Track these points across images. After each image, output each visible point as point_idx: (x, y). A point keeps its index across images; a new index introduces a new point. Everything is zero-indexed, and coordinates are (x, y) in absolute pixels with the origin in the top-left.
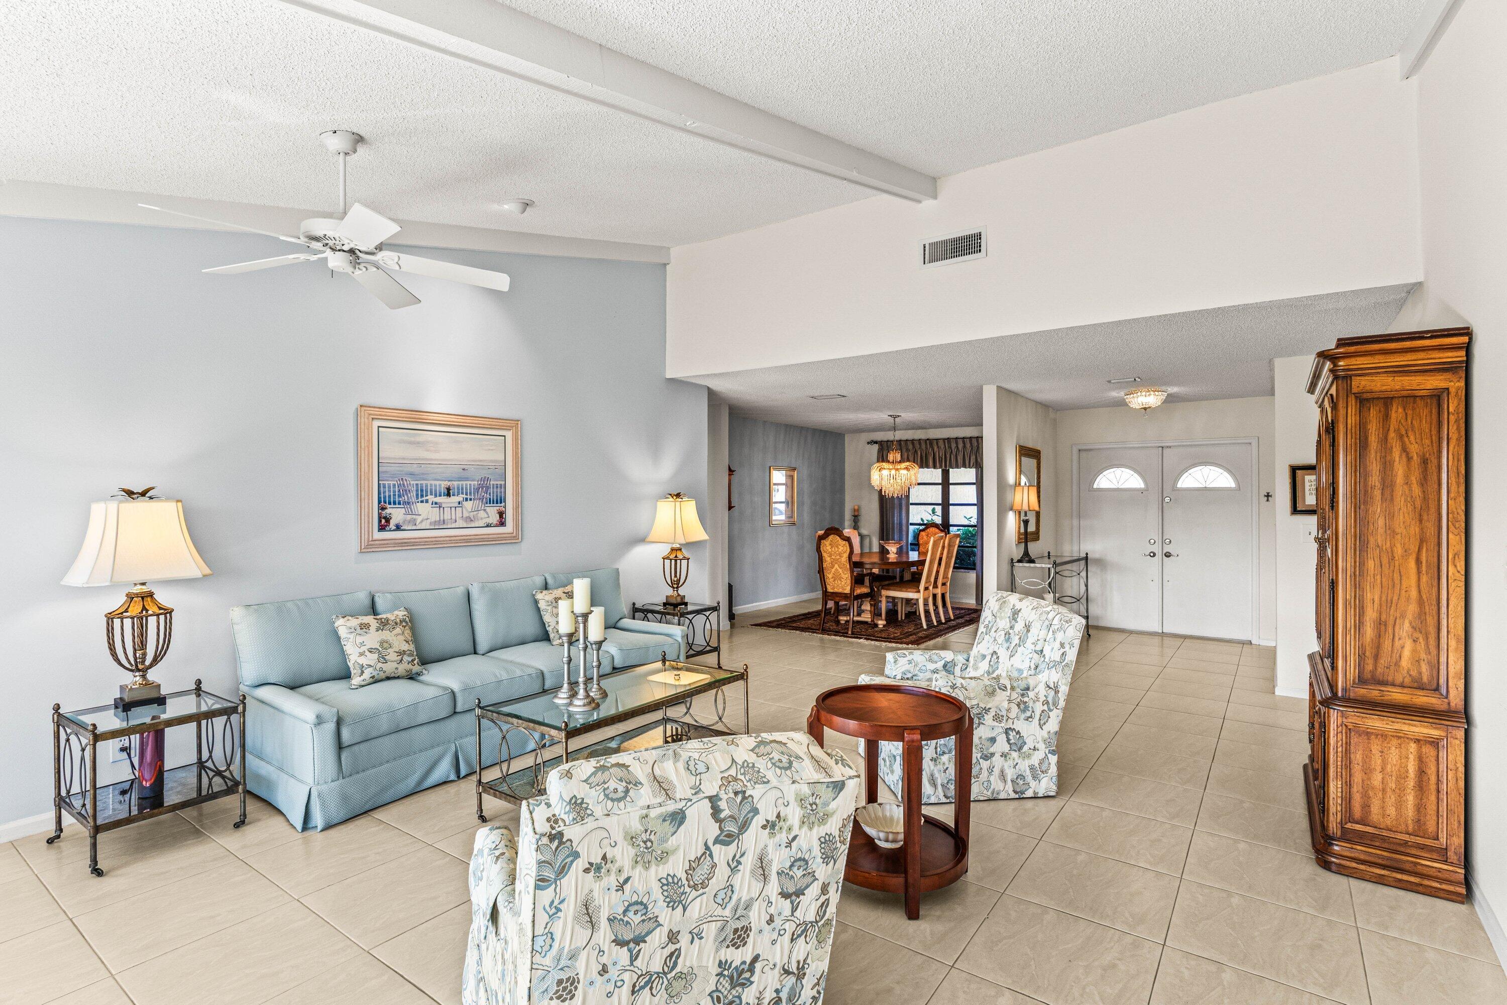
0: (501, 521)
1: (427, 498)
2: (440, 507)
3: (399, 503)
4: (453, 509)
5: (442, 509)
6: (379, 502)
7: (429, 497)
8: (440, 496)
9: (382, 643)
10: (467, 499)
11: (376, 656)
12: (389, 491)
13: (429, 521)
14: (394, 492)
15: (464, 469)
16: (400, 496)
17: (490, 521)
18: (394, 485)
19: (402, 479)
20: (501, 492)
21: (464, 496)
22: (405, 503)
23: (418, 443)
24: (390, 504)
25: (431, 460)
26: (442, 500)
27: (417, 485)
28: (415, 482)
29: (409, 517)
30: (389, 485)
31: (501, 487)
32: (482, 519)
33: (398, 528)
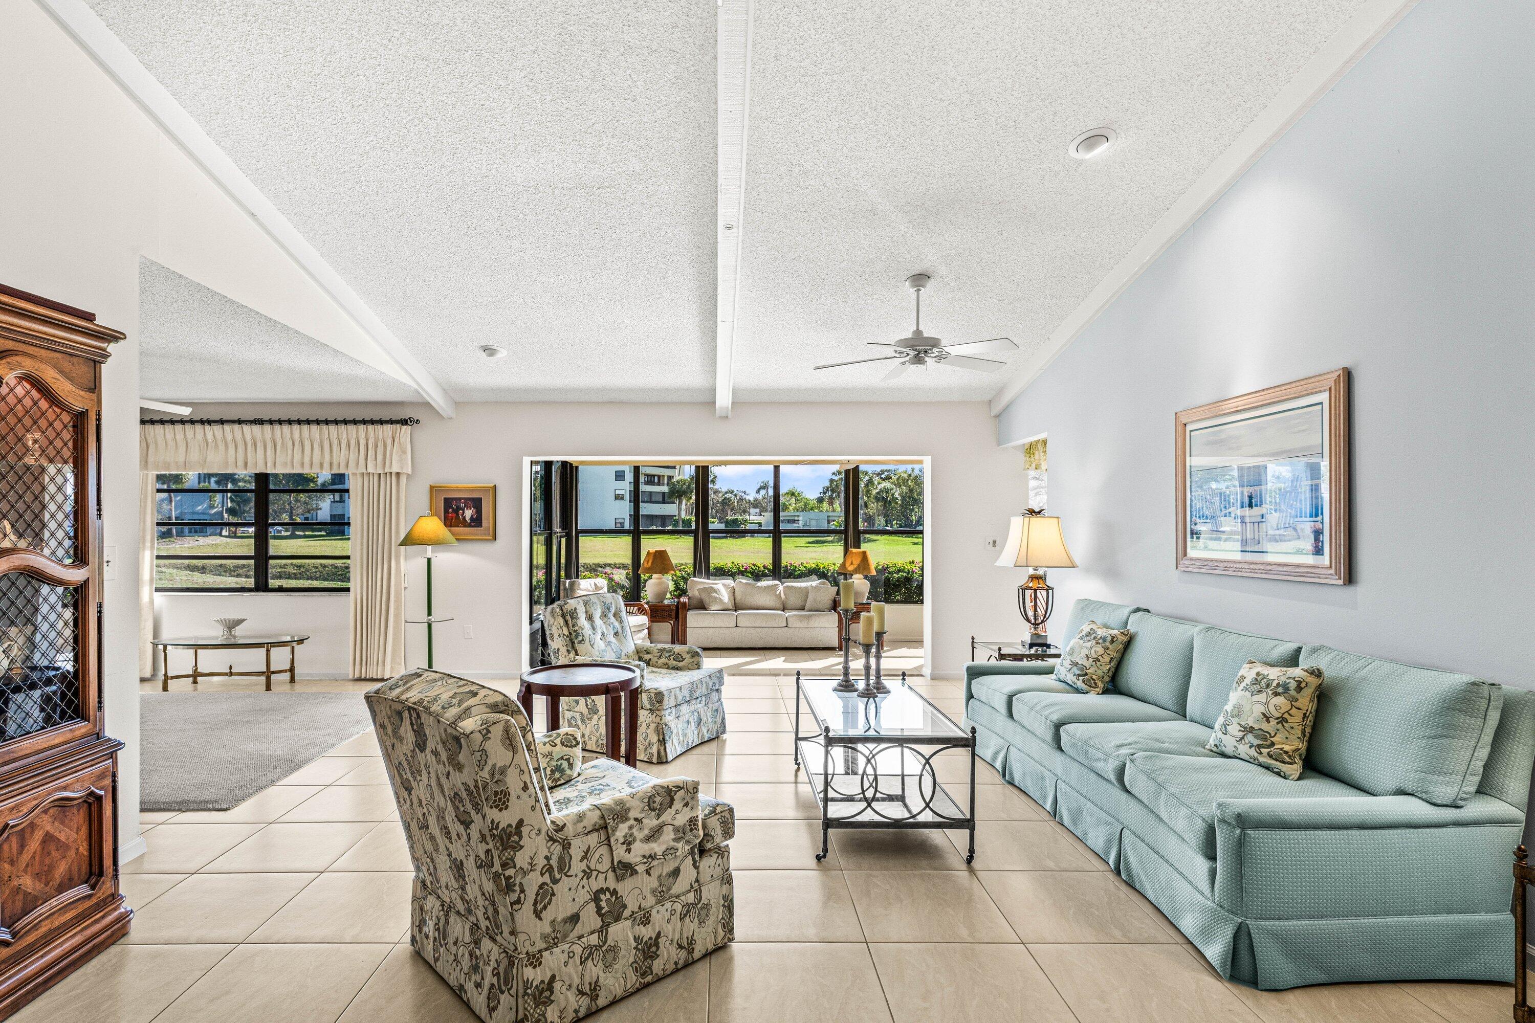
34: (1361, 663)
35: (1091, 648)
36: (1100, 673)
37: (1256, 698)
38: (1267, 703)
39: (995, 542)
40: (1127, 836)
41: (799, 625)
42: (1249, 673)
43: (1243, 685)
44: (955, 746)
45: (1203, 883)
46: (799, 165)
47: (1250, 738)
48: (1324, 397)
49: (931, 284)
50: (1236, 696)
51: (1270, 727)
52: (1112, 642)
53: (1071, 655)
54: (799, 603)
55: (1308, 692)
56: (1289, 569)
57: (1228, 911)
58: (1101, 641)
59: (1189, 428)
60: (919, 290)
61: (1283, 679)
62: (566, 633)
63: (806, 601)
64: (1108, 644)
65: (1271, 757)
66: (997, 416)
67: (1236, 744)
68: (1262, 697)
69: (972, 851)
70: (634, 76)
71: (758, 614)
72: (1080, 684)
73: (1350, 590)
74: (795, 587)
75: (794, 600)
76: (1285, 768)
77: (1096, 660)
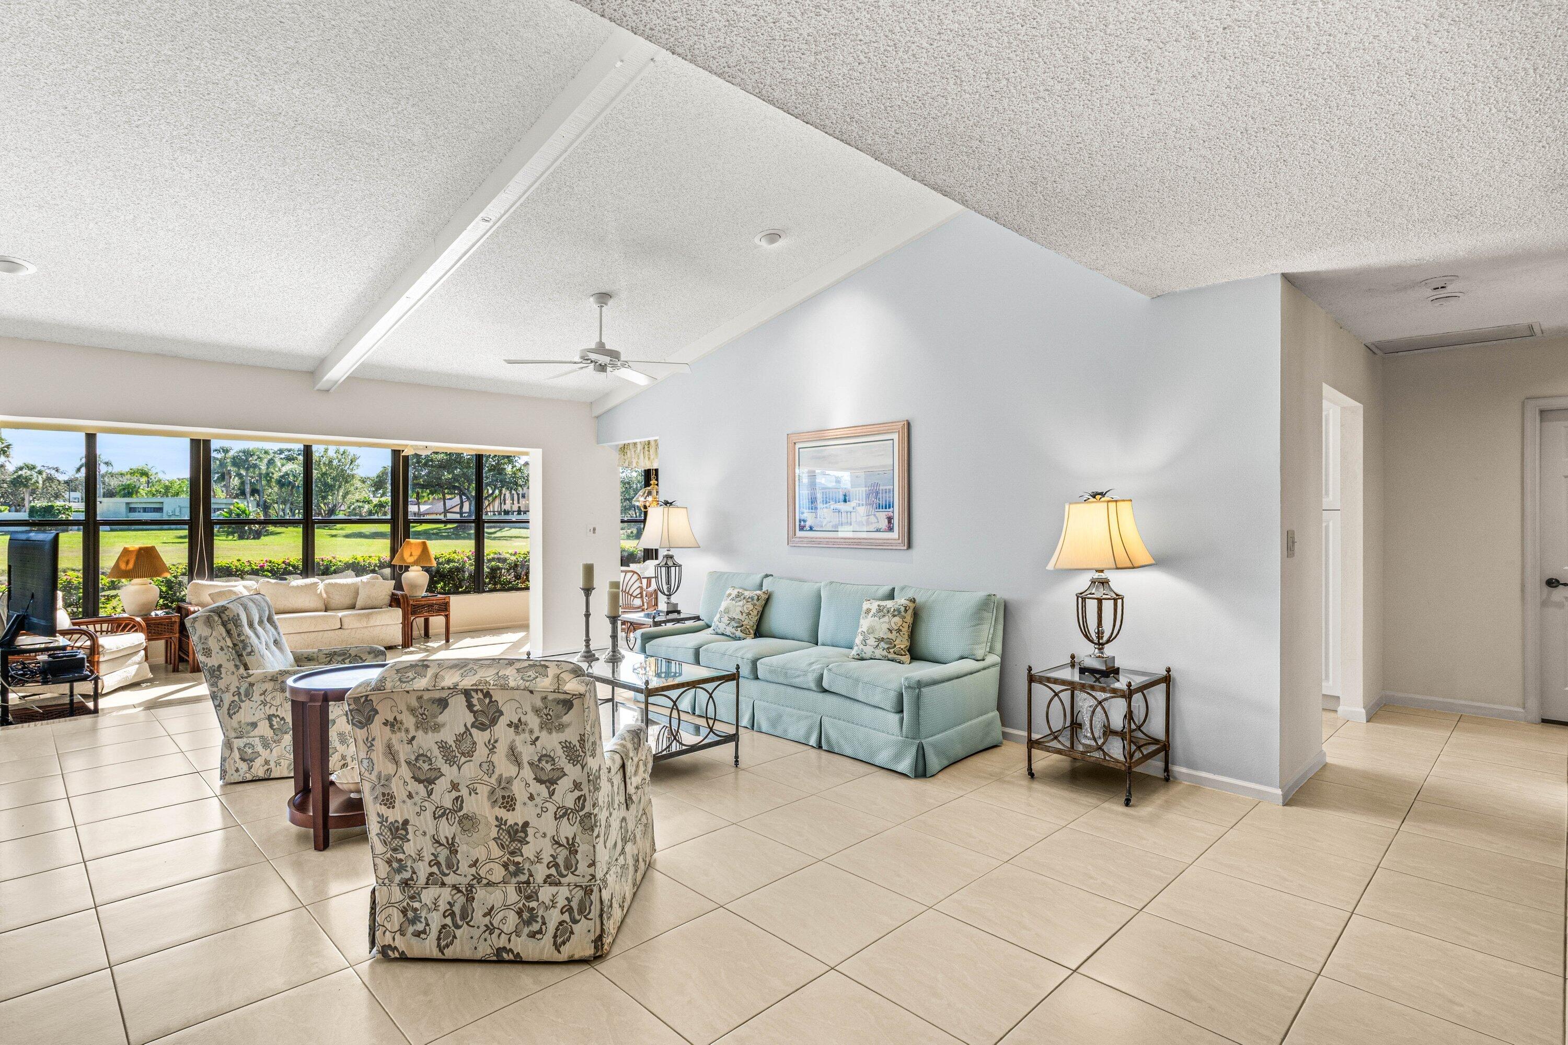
0: (889, 527)
2: (839, 512)
4: (849, 514)
5: (840, 514)
8: (839, 501)
10: (859, 505)
15: (857, 477)
17: (879, 525)
20: (889, 497)
21: (857, 502)
23: (824, 457)
24: (805, 508)
26: (841, 505)
31: (889, 492)
32: (872, 523)
33: (811, 529)
34: (930, 592)
35: (743, 606)
36: (751, 623)
37: (882, 620)
38: (890, 622)
39: (594, 529)
40: (826, 721)
41: (357, 625)
42: (874, 606)
43: (871, 614)
44: (727, 681)
45: (896, 729)
46: (570, 187)
47: (882, 645)
48: (895, 436)
49: (611, 302)
50: (865, 624)
51: (893, 636)
52: (758, 599)
53: (728, 613)
54: (347, 601)
55: (910, 612)
56: (872, 541)
57: (911, 738)
58: (750, 600)
59: (798, 446)
60: (602, 306)
61: (896, 606)
62: (230, 643)
63: (356, 598)
64: (755, 601)
65: (895, 653)
66: (597, 417)
67: (873, 650)
68: (886, 619)
69: (737, 757)
70: (479, 70)
71: (301, 618)
72: (739, 634)
73: (910, 551)
74: (340, 584)
75: (339, 599)
76: (902, 658)
77: (749, 614)
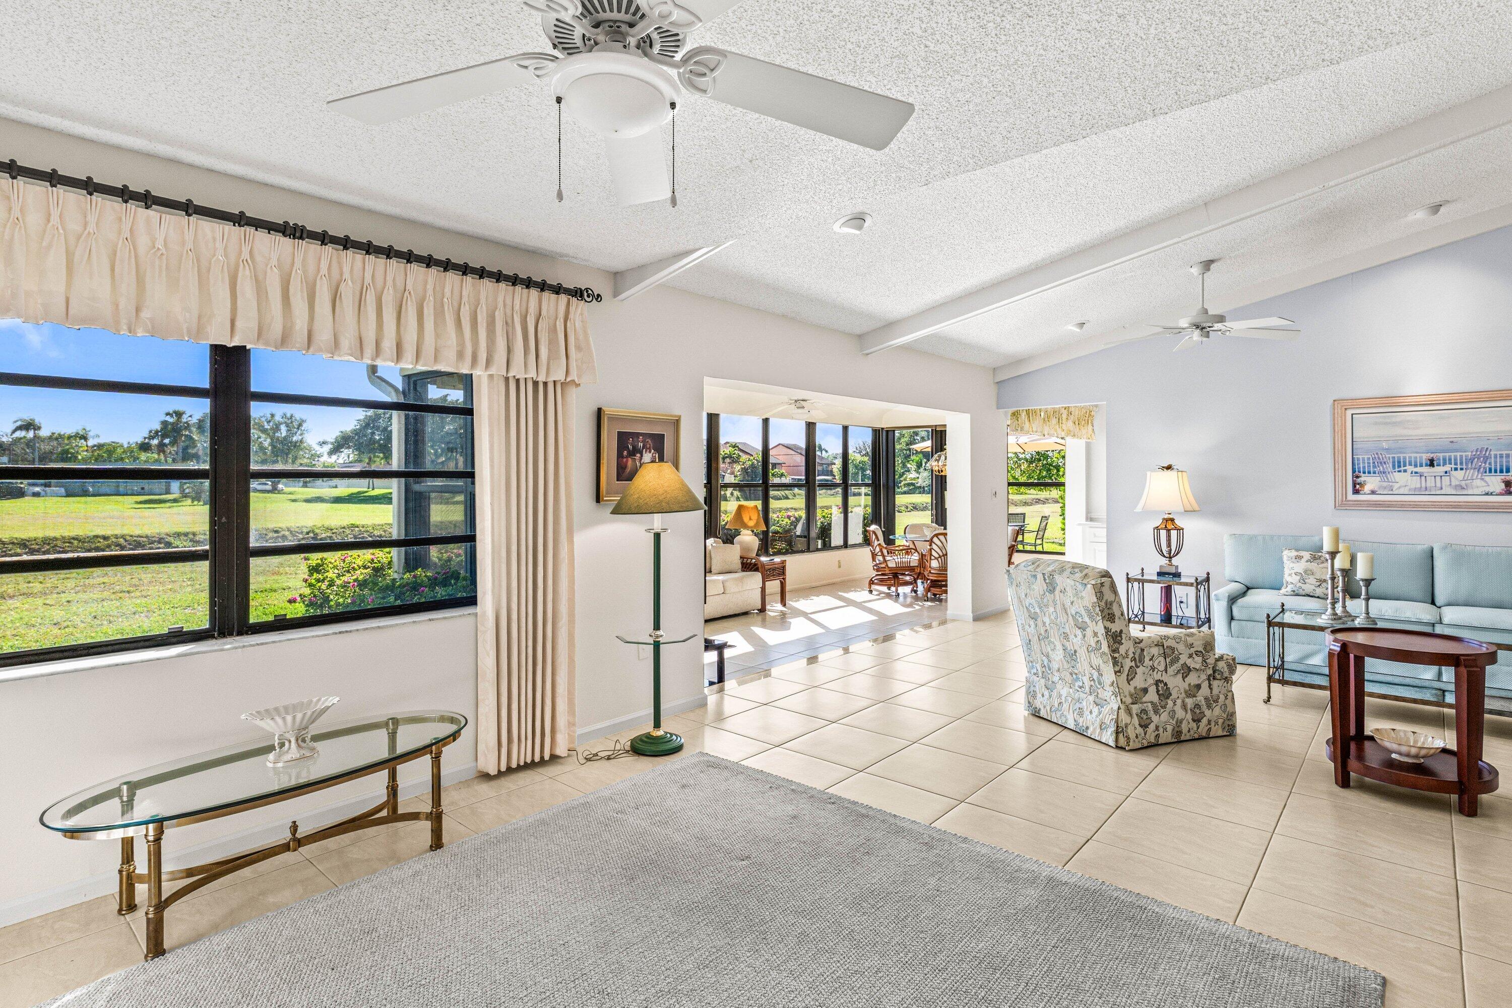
0: (1508, 490)
1: (1405, 468)
2: (1421, 476)
3: (1374, 473)
4: (1438, 478)
5: (1423, 478)
6: (1354, 471)
7: (1408, 467)
8: (1421, 466)
9: (1306, 571)
11: (1298, 578)
12: (1364, 463)
13: (1408, 488)
14: (1369, 463)
15: (1451, 442)
16: (1374, 467)
17: (1490, 489)
18: (1369, 459)
19: (1377, 454)
22: (1380, 472)
23: (1395, 423)
24: (1364, 473)
25: (1411, 436)
26: (1425, 470)
27: (1394, 458)
28: (1391, 456)
29: (1385, 484)
30: (1363, 459)
32: (1478, 487)
33: (1374, 492)
39: (996, 493)
56: (1480, 504)
59: (1350, 412)
60: (1204, 273)
66: (999, 383)
